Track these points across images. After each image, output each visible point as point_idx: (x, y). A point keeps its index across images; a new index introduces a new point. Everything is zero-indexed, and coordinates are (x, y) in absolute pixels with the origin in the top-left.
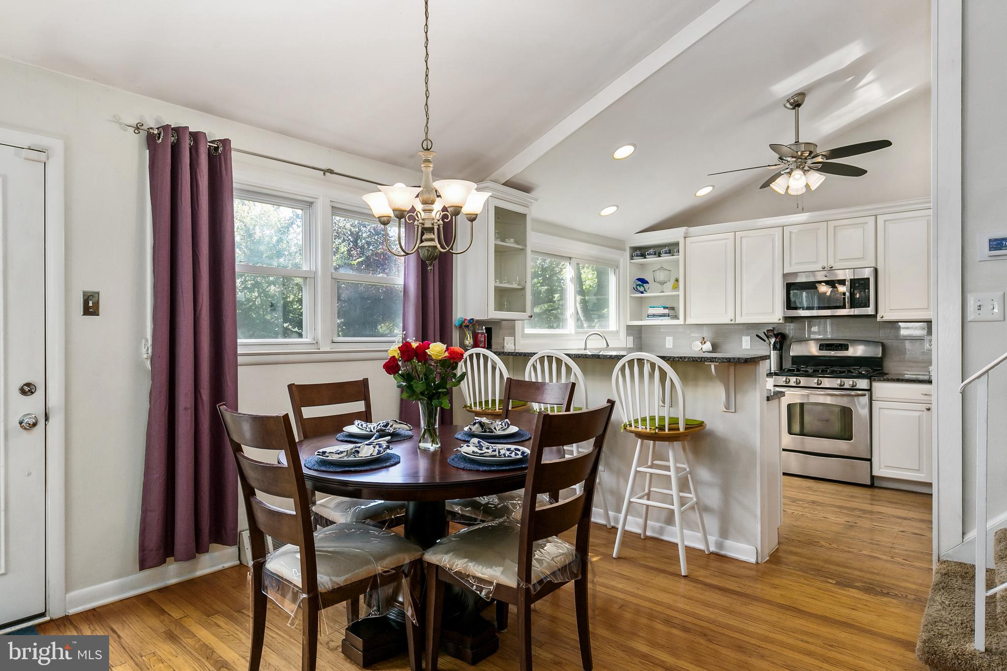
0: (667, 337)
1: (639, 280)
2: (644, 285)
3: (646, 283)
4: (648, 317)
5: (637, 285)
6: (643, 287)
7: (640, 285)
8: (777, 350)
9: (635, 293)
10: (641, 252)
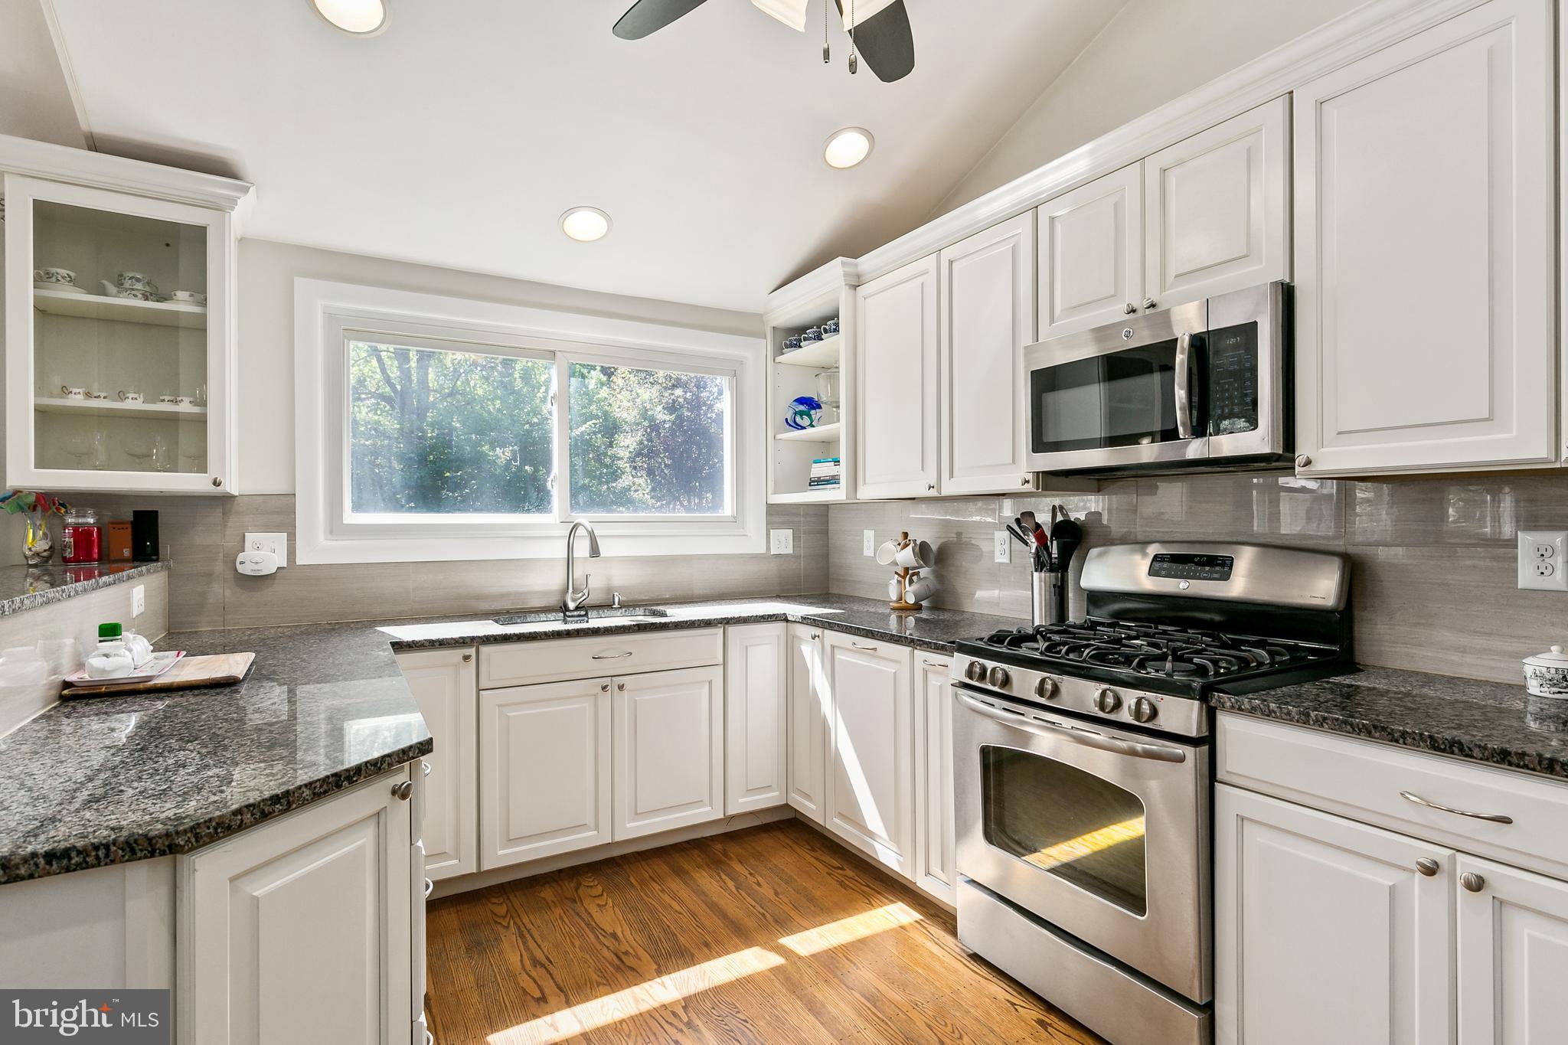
0: (865, 531)
1: (801, 401)
2: (813, 412)
3: (814, 408)
4: (810, 485)
5: (796, 413)
6: (809, 416)
7: (801, 414)
8: (1051, 570)
9: (786, 431)
10: (796, 335)
